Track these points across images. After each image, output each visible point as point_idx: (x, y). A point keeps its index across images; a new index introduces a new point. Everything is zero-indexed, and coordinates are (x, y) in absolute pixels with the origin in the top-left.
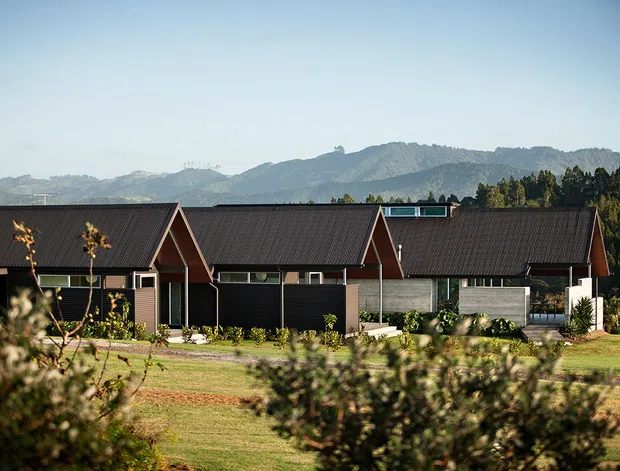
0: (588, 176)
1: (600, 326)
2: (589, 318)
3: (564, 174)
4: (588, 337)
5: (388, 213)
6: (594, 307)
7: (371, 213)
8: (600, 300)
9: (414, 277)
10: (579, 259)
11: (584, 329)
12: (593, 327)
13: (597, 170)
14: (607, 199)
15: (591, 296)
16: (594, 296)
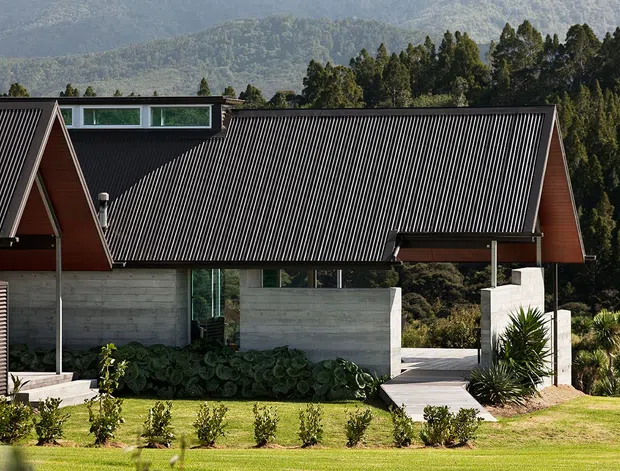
0: (551, 45)
1: (565, 378)
2: (538, 359)
3: (497, 41)
4: (535, 401)
5: (78, 119)
6: (549, 334)
7: (35, 118)
8: (565, 317)
9: (135, 265)
10: (512, 225)
11: (527, 384)
12: (547, 381)
13: (573, 31)
14: (594, 94)
15: (541, 309)
16: (549, 307)
